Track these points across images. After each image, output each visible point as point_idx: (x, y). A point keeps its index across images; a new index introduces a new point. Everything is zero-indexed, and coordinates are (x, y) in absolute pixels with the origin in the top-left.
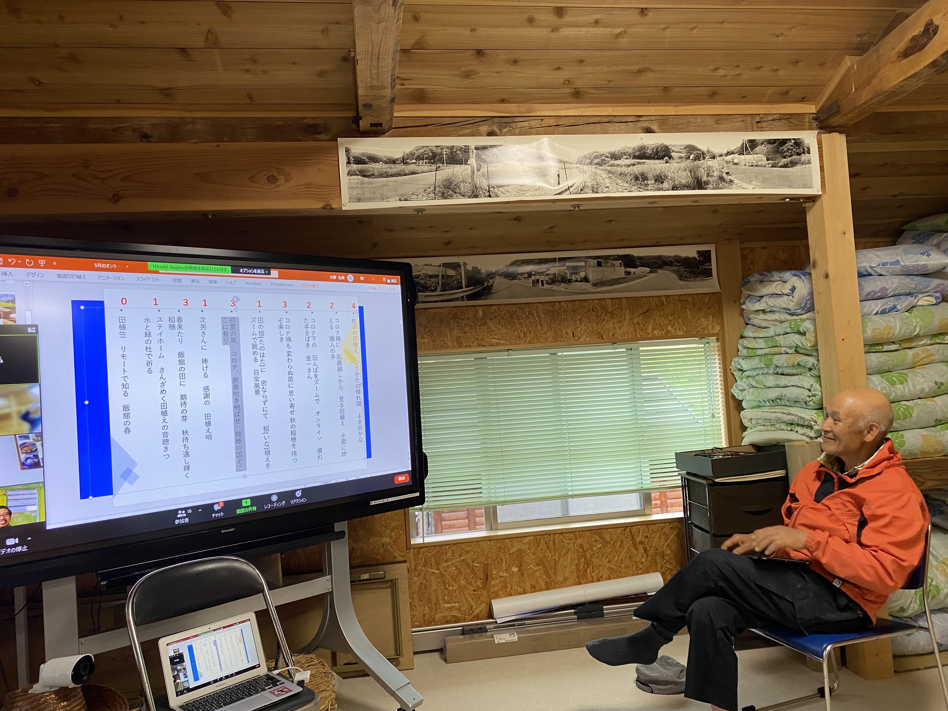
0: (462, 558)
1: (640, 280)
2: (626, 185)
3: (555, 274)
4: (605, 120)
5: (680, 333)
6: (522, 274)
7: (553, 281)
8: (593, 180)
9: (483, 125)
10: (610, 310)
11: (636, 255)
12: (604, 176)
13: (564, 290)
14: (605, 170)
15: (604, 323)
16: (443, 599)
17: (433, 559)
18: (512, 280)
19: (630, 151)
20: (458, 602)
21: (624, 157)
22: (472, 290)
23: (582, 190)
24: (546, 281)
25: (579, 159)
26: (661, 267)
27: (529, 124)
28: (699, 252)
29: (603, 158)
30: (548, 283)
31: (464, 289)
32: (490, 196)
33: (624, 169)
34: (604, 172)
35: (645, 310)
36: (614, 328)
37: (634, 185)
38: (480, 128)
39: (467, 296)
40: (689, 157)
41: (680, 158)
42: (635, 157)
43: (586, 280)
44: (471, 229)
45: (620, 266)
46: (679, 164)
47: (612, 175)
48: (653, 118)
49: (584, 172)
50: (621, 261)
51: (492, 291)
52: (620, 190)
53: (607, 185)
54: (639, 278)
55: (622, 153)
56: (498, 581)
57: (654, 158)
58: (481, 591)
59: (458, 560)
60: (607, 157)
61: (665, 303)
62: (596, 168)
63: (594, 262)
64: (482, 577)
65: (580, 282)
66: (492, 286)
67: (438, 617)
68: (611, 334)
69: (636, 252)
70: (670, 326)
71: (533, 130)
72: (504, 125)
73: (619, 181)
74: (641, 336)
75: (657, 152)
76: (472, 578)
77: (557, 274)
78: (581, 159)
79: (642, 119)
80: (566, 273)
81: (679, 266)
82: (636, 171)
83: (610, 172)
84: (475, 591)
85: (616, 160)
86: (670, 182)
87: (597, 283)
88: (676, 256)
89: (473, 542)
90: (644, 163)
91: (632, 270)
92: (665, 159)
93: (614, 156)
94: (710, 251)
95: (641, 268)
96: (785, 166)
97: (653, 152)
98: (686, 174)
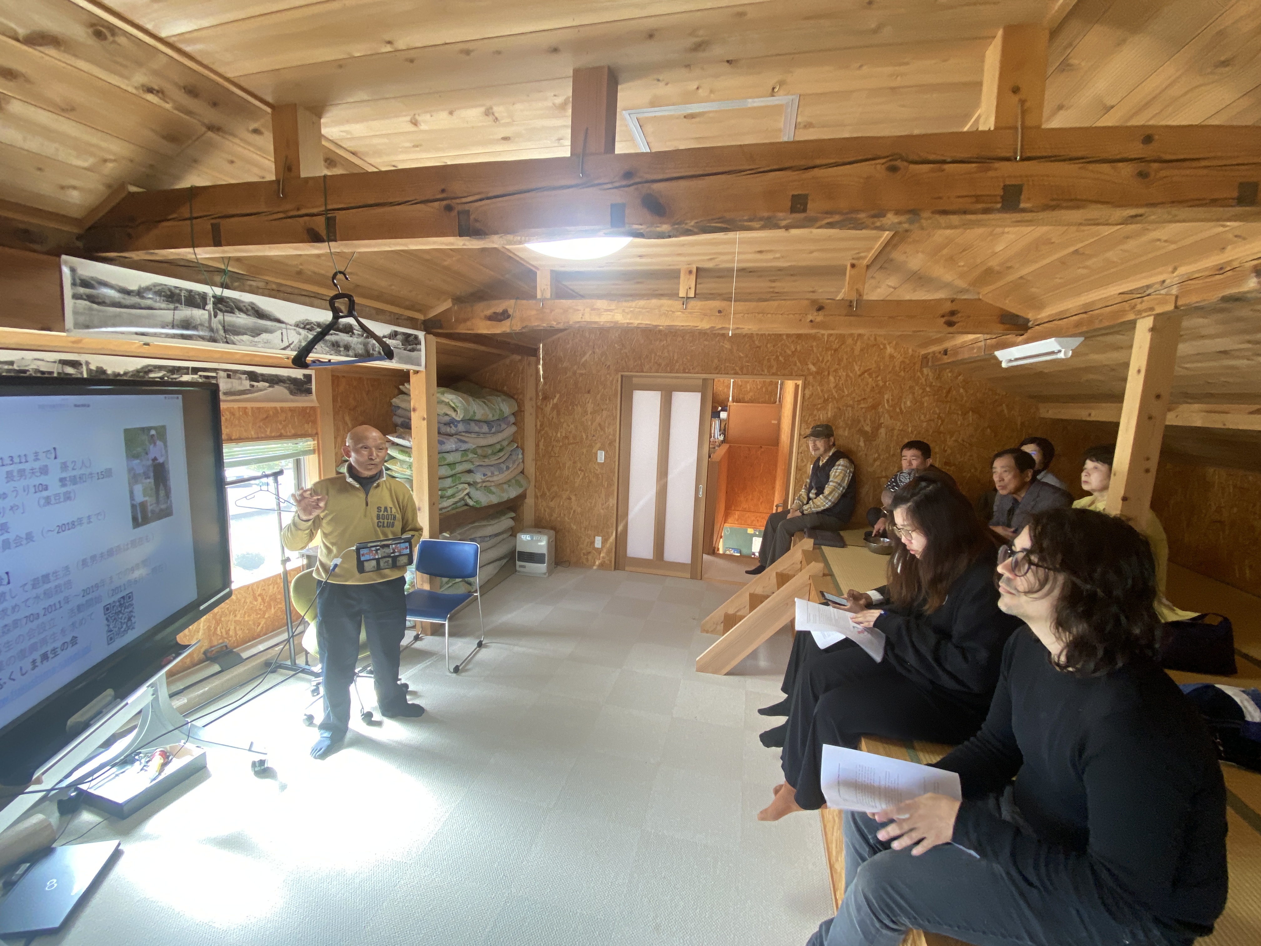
1: (261, 393)
9: (219, 276)
10: (237, 416)
11: (258, 372)
15: (232, 427)
26: (277, 383)
28: (304, 375)
29: (312, 325)
32: (227, 342)
35: (265, 418)
40: (363, 335)
45: (246, 380)
46: (357, 339)
49: (300, 334)
50: (246, 376)
54: (261, 390)
57: (344, 332)
60: (315, 325)
61: (280, 412)
62: (308, 332)
63: (224, 374)
68: (238, 436)
69: (260, 370)
74: (261, 437)
78: (297, 323)
81: (291, 384)
86: (353, 351)
88: (287, 376)
90: (337, 334)
91: (255, 384)
92: (350, 333)
94: (311, 375)
95: (262, 382)
96: (410, 351)
98: (361, 346)
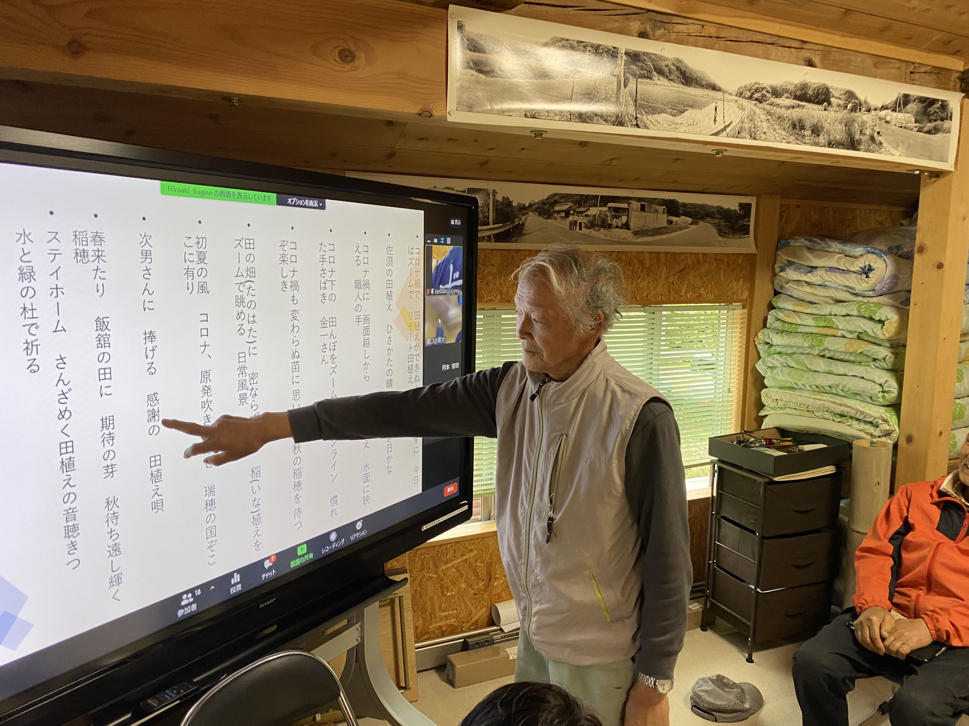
0: (464, 558)
1: (680, 232)
2: (783, 133)
3: (595, 216)
4: (769, 40)
5: (712, 297)
6: (559, 212)
7: (592, 225)
8: (751, 120)
9: (635, 19)
10: (647, 265)
11: (680, 201)
12: (763, 117)
13: (603, 237)
14: (764, 109)
15: (639, 281)
16: (440, 607)
17: (431, 561)
18: (547, 219)
19: (792, 88)
20: (456, 609)
21: (785, 95)
22: (499, 228)
23: (739, 133)
24: (585, 223)
25: (739, 89)
26: (702, 218)
27: (687, 29)
28: (741, 205)
29: (764, 92)
30: (586, 227)
31: (491, 226)
32: (637, 126)
33: (783, 112)
34: (763, 112)
35: (681, 268)
36: (649, 287)
37: (792, 135)
38: (631, 24)
39: (494, 235)
40: (847, 107)
41: (839, 106)
42: (796, 98)
43: (626, 226)
44: (523, 149)
45: (663, 213)
46: (836, 114)
47: (769, 117)
48: (817, 47)
49: (743, 109)
50: (664, 207)
51: (524, 231)
52: (778, 139)
53: (765, 130)
54: (681, 229)
55: (783, 89)
56: (501, 581)
57: (814, 103)
58: (483, 594)
59: (459, 560)
60: (768, 92)
61: (701, 261)
62: (756, 105)
63: (637, 205)
64: (485, 579)
65: (621, 228)
66: (523, 224)
67: (433, 627)
68: (644, 295)
69: (682, 198)
70: (703, 289)
71: (692, 39)
72: (659, 24)
73: (777, 127)
74: (674, 298)
75: (818, 94)
76: (474, 580)
77: (597, 216)
78: (741, 90)
79: (806, 46)
80: (607, 216)
81: (721, 219)
82: (795, 116)
83: (769, 113)
84: (476, 594)
85: (777, 97)
86: (826, 136)
87: (637, 231)
88: (719, 207)
89: (477, 539)
90: (803, 106)
91: (674, 219)
92: (824, 104)
93: (776, 93)
94: (750, 204)
95: (683, 217)
96: (929, 132)
97: (814, 93)
98: (841, 127)
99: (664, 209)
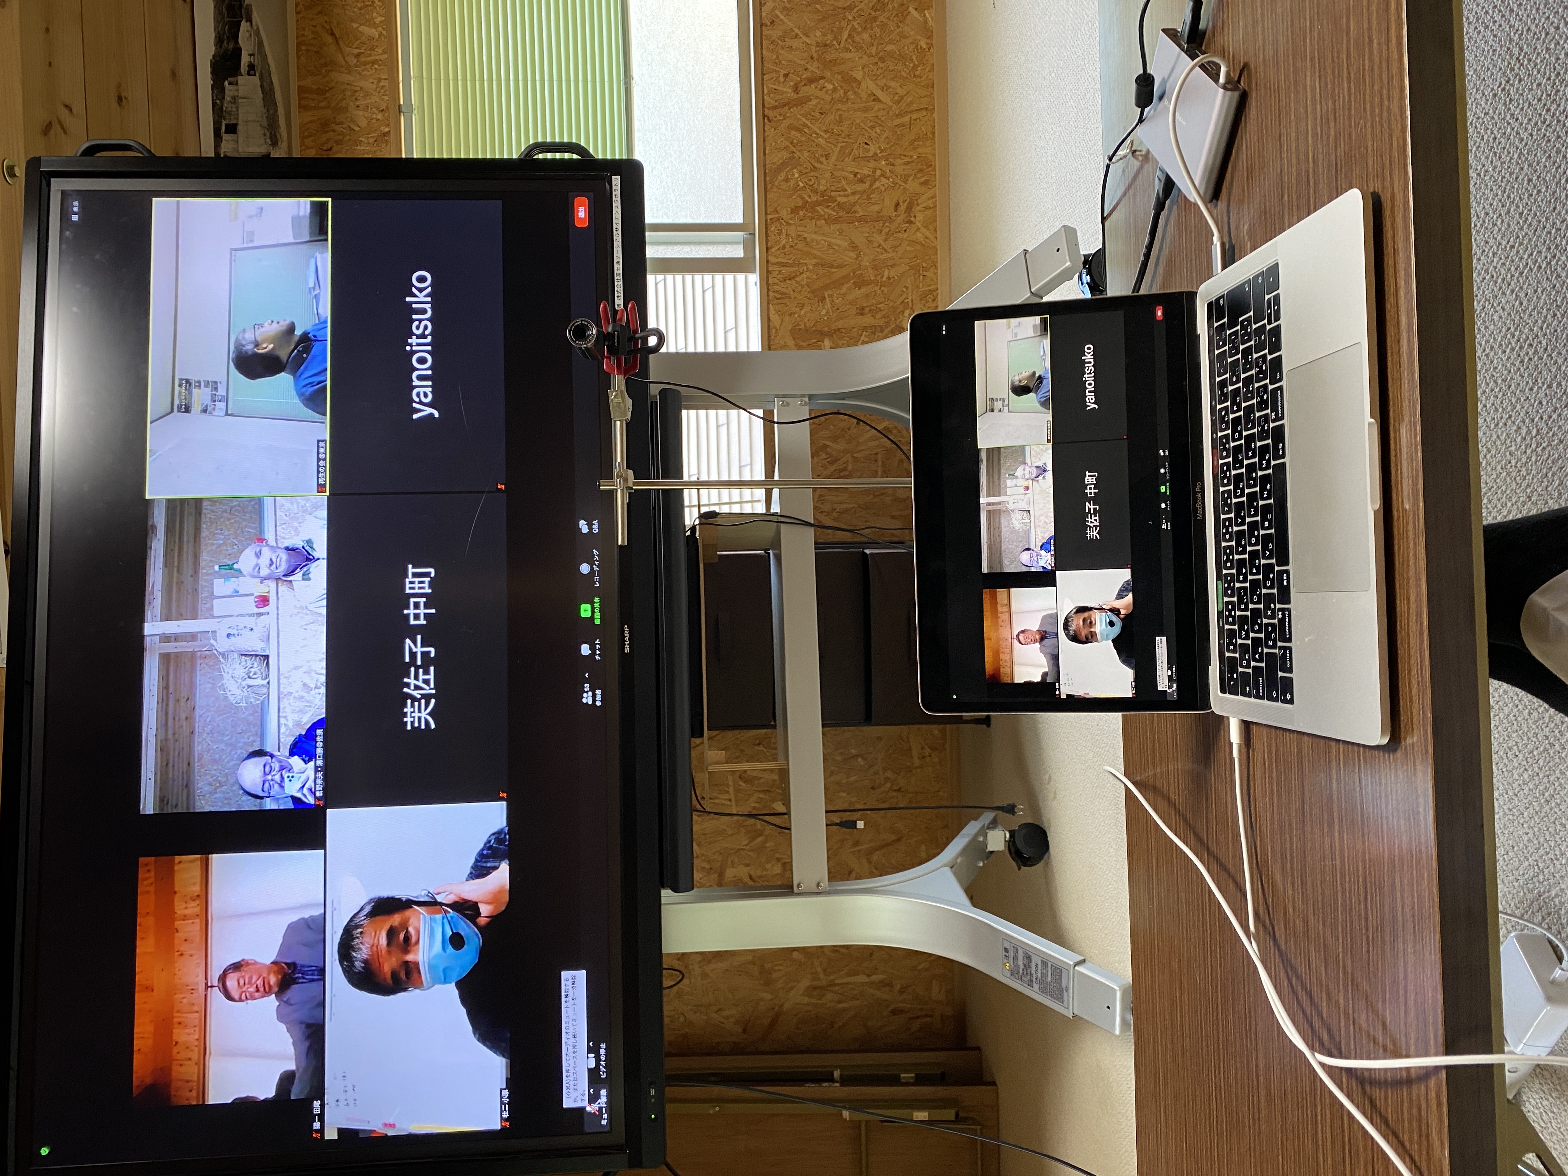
1: (266, 44)
10: (328, 113)
11: (212, 50)
15: (357, 129)
35: (330, 39)
36: (366, 108)
45: (237, 84)
50: (226, 83)
54: (261, 44)
63: (226, 141)
68: (380, 116)
69: (206, 49)
74: (384, 52)
87: (271, 138)
91: (245, 59)
95: (240, 40)
99: (230, 84)
